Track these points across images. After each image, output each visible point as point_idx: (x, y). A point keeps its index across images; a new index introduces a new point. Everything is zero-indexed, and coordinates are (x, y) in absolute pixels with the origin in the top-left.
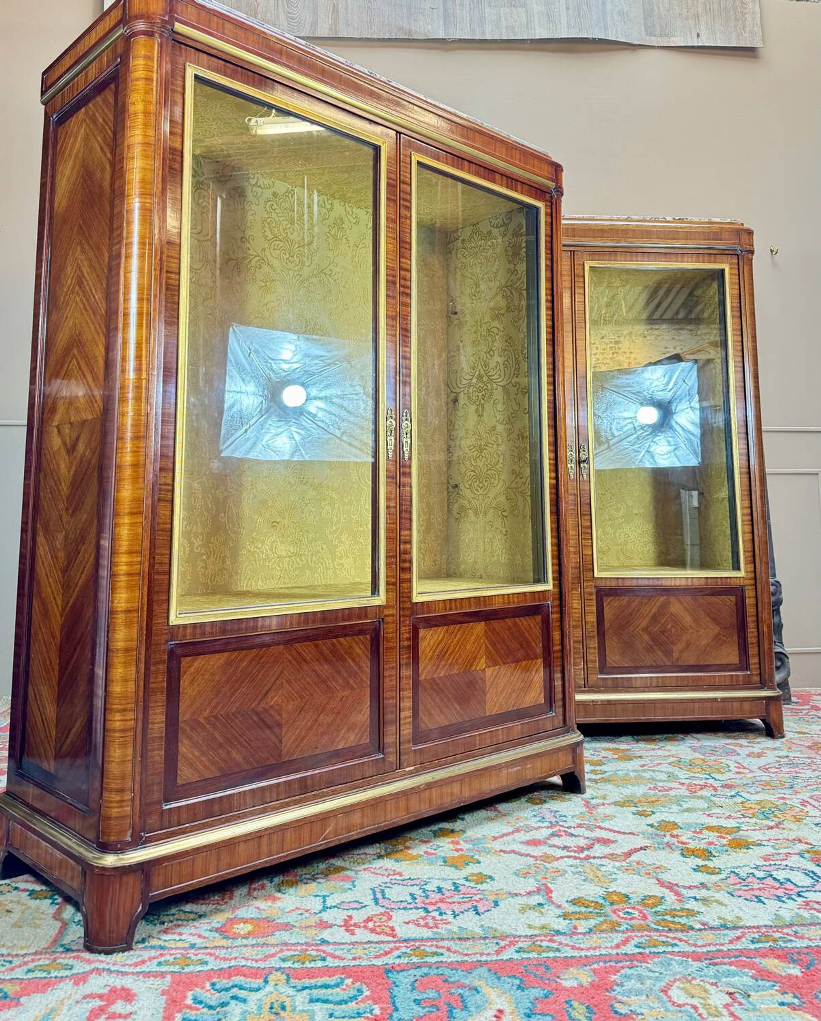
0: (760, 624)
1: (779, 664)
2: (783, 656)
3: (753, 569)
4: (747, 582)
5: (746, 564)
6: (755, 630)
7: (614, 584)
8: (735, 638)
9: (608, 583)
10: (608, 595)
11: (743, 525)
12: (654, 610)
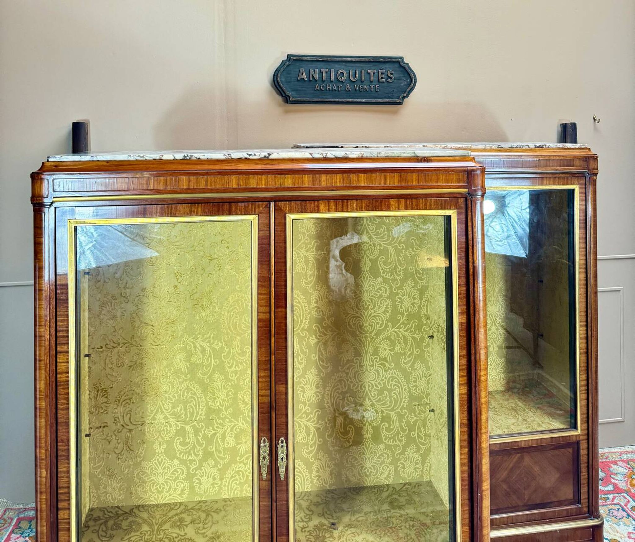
0: (591, 470)
3: (586, 428)
4: (582, 438)
5: (581, 424)
6: (586, 474)
8: (571, 480)
11: (580, 394)
12: (511, 465)
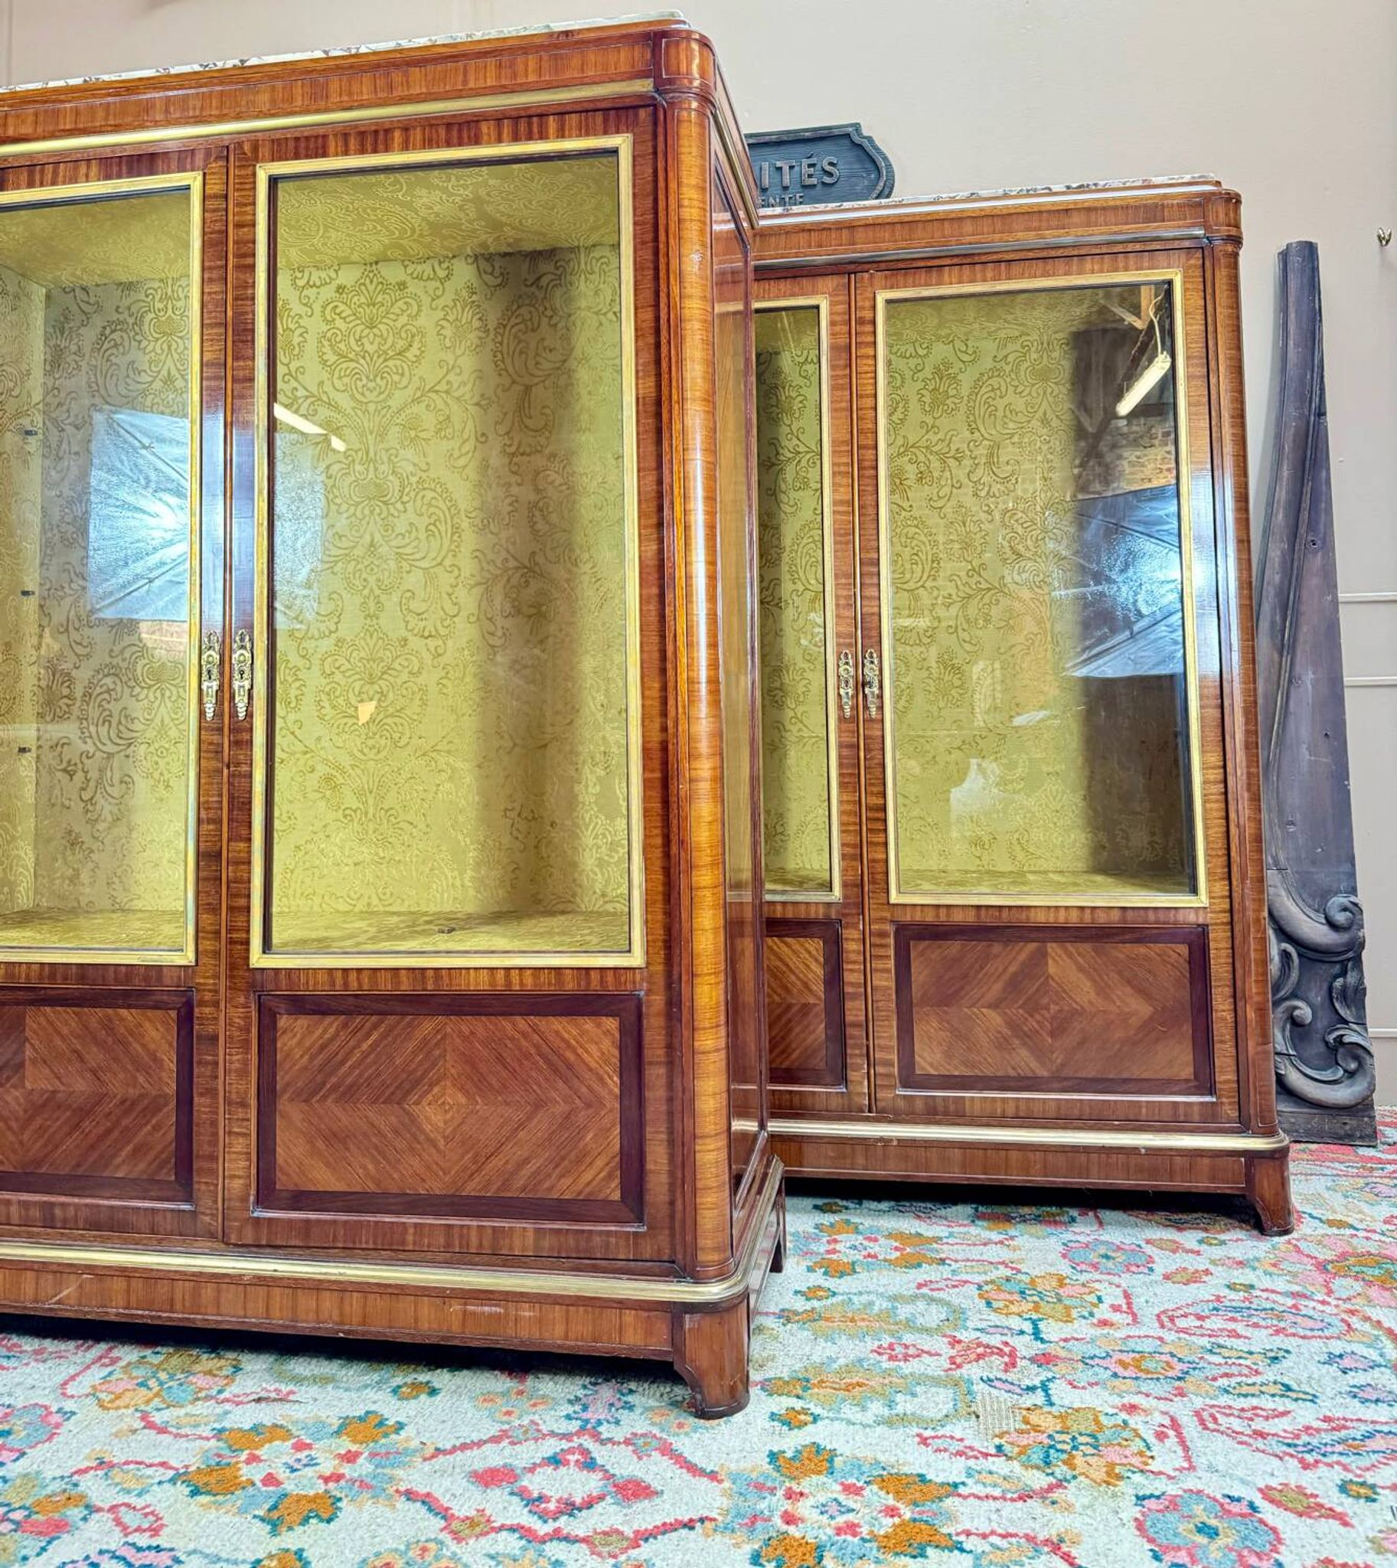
0: (1240, 1004)
1: (1353, 1066)
2: (1360, 1052)
3: (1224, 892)
4: (1209, 918)
5: (1209, 882)
6: (1228, 1014)
7: (930, 917)
8: (1187, 1028)
9: (918, 917)
10: (920, 937)
11: (1205, 802)
12: (1012, 969)
